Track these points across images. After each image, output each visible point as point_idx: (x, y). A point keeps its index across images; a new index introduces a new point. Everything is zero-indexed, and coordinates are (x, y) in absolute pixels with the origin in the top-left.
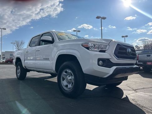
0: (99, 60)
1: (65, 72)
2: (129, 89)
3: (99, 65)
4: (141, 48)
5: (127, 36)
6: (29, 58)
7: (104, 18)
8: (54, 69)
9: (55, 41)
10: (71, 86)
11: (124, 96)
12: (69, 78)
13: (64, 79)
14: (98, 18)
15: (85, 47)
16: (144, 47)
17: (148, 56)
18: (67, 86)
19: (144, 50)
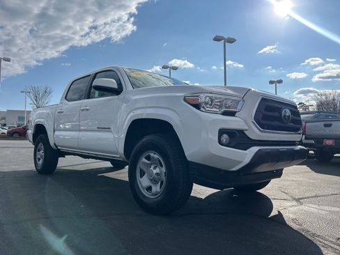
0: (222, 132)
1: (146, 158)
2: (285, 196)
3: (220, 142)
4: (311, 109)
5: (280, 82)
6: (61, 126)
7: (231, 41)
8: (123, 152)
9: (124, 90)
10: (158, 190)
11: (274, 213)
12: (155, 171)
13: (142, 174)
14: (217, 39)
15: (190, 104)
16: (318, 106)
17: (326, 126)
18: (149, 189)
19: (317, 112)
